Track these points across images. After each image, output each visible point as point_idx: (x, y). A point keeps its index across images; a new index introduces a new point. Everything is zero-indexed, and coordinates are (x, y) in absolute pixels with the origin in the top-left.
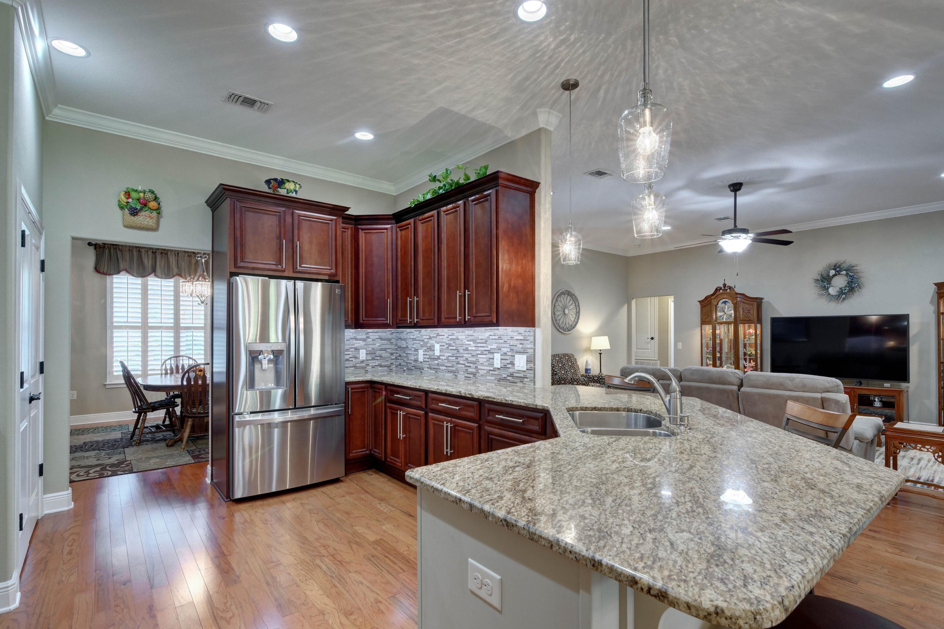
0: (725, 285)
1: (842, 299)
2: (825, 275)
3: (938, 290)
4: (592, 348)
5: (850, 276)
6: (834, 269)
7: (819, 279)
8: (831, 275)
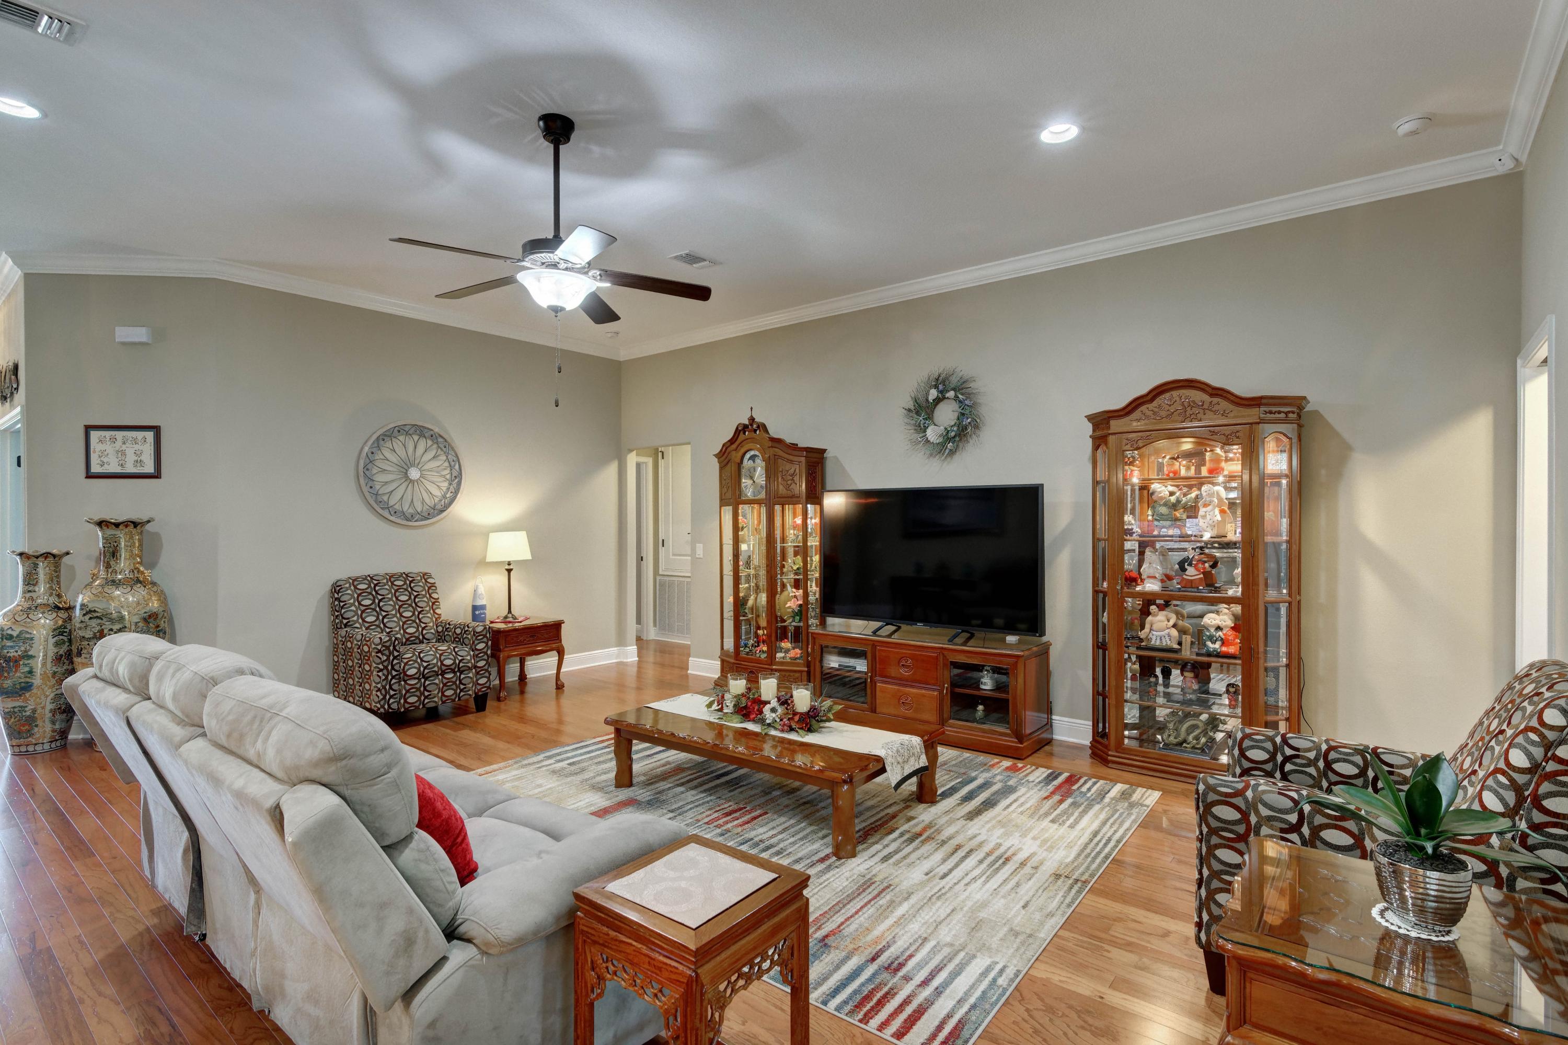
0: (752, 419)
1: (947, 451)
2: (921, 400)
3: (1094, 431)
4: (489, 559)
5: (960, 402)
6: (936, 387)
7: (912, 408)
8: (931, 399)
